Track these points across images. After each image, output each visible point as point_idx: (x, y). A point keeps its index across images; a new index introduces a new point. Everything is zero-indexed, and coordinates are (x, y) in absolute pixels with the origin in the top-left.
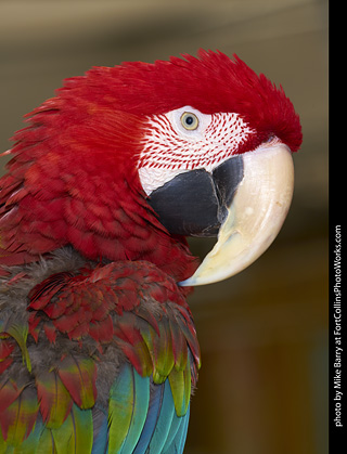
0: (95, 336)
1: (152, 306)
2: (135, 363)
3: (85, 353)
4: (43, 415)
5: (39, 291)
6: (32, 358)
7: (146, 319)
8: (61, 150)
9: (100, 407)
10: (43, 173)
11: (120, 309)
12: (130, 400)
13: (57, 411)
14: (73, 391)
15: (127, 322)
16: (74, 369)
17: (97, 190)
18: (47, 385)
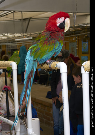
0: (55, 38)
1: (60, 36)
2: (58, 41)
3: (54, 39)
4: (50, 44)
5: (51, 33)
6: (49, 39)
7: (60, 37)
8: (50, 24)
9: (55, 44)
10: (48, 26)
11: (57, 36)
12: (58, 44)
13: (51, 44)
14: (53, 42)
15: (58, 37)
16: (53, 40)
17: (53, 27)
18: (50, 41)
